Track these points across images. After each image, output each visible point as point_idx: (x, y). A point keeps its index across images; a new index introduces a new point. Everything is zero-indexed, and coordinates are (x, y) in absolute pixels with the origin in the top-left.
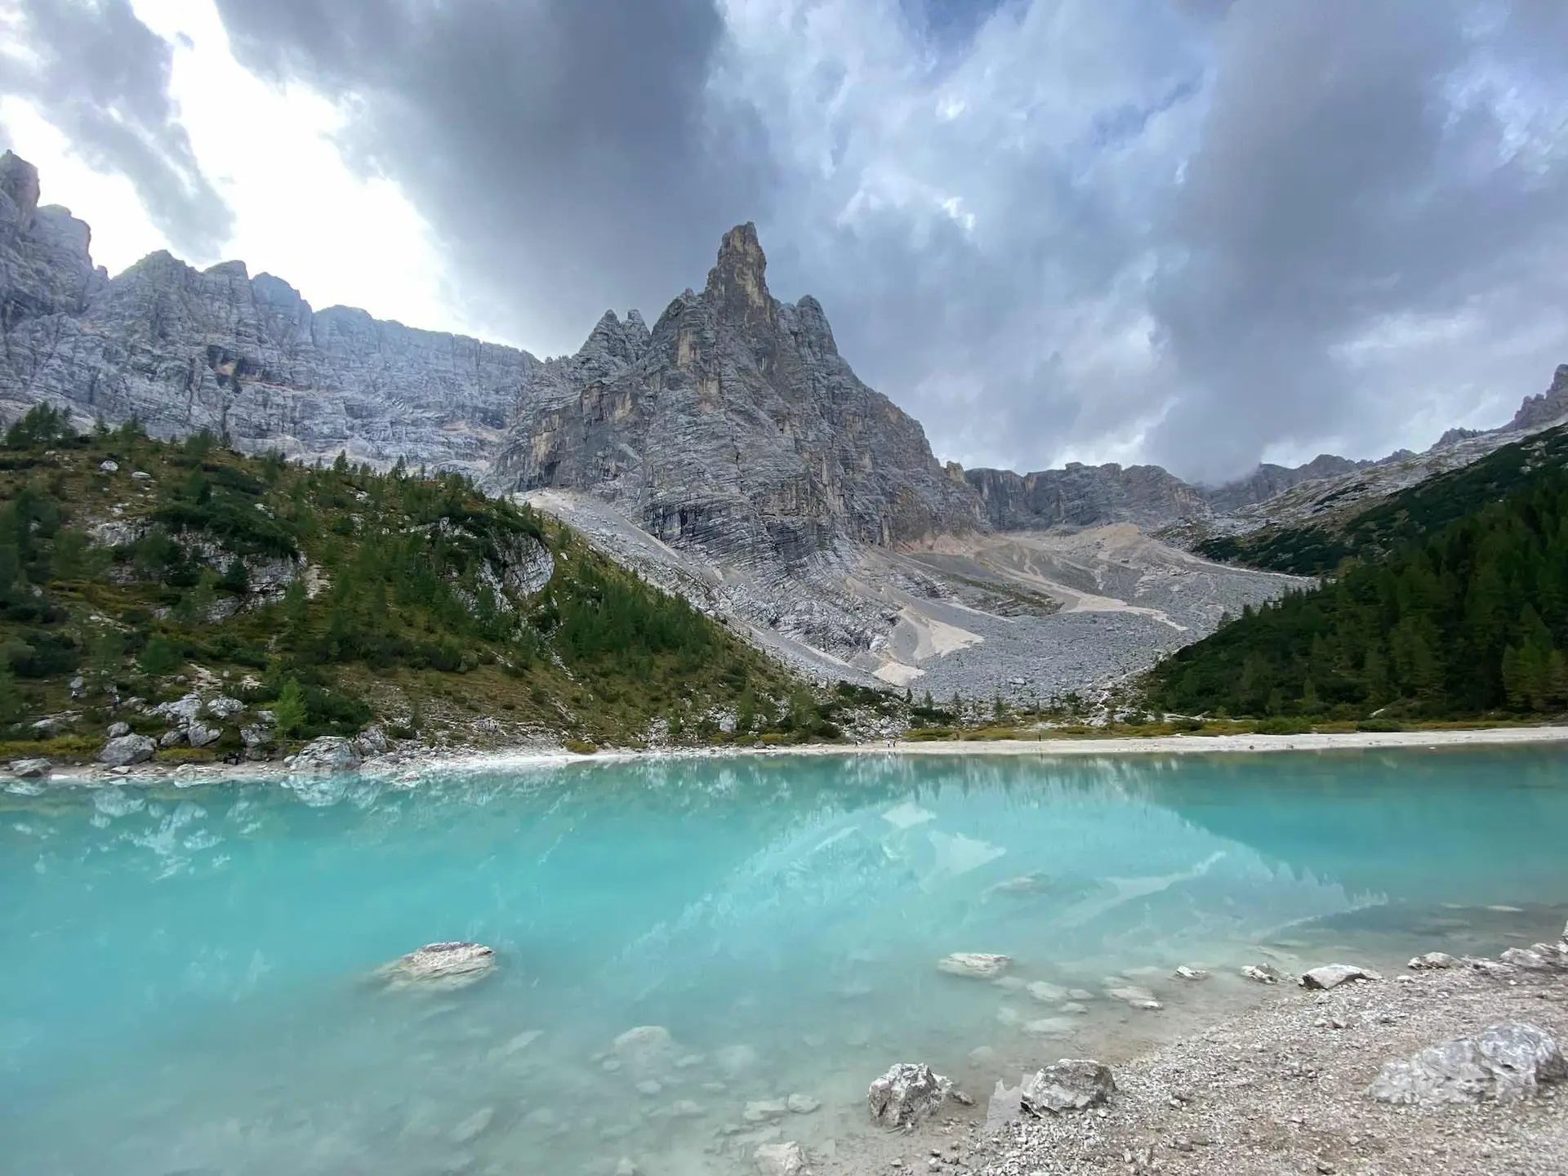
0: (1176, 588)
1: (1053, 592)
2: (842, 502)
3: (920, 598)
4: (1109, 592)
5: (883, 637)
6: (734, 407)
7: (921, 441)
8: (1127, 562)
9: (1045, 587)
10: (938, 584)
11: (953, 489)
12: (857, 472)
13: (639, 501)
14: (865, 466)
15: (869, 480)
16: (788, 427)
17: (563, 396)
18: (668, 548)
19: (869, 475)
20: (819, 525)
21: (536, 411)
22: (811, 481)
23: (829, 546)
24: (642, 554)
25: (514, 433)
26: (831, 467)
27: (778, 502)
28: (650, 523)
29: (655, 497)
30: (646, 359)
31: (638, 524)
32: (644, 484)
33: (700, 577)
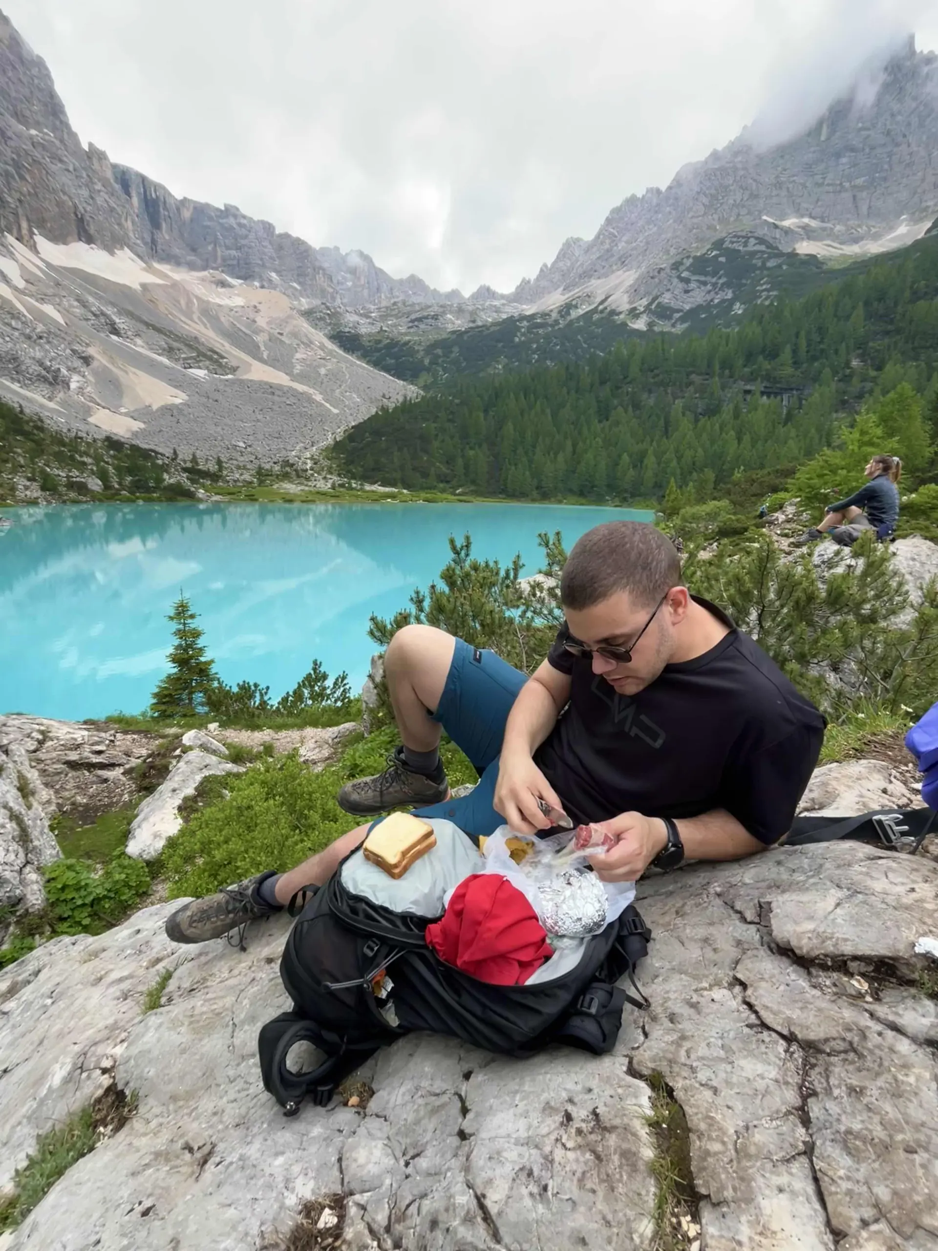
0: (323, 371)
1: (226, 352)
3: (102, 335)
4: (274, 362)
5: (81, 378)
7: (51, 96)
8: (281, 334)
9: (218, 345)
10: (117, 321)
11: (99, 186)
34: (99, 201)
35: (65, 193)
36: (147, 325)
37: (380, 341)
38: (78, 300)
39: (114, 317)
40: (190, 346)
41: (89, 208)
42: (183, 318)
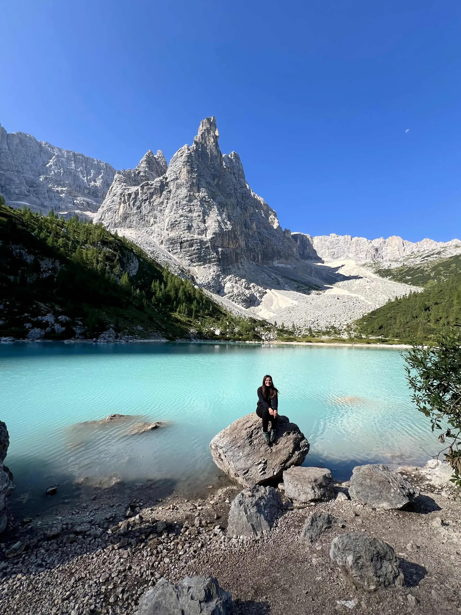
2: (244, 242)
4: (343, 287)
6: (204, 199)
9: (319, 283)
10: (280, 280)
11: (286, 240)
12: (250, 230)
13: (163, 237)
14: (253, 228)
15: (255, 234)
16: (225, 210)
17: (130, 187)
18: (175, 257)
19: (255, 232)
20: (236, 252)
21: (118, 194)
22: (234, 234)
23: (239, 261)
24: (166, 260)
25: (108, 202)
26: (241, 228)
27: (221, 241)
28: (167, 246)
29: (170, 235)
30: (167, 175)
31: (163, 247)
32: (165, 229)
33: (189, 271)
34: (285, 245)
35: (275, 245)
36: (291, 280)
37: (402, 270)
38: (268, 275)
39: (279, 279)
40: (307, 285)
41: (281, 248)
42: (307, 276)
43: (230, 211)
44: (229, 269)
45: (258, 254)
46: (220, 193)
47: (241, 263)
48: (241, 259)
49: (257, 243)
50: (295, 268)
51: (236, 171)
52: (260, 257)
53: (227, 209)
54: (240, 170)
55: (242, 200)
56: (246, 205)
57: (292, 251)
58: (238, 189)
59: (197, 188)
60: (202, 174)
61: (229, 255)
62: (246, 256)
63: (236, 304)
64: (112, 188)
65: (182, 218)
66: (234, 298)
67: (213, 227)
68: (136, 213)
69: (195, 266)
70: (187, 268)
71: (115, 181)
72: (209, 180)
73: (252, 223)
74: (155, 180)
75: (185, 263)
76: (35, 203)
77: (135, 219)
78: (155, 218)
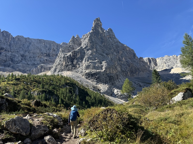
2: (120, 68)
3: (138, 87)
6: (99, 53)
7: (134, 54)
11: (141, 62)
12: (122, 62)
13: (83, 73)
14: (123, 60)
15: (124, 63)
16: (109, 56)
17: (67, 53)
18: (90, 81)
19: (124, 62)
20: (117, 74)
21: (62, 57)
22: (115, 66)
23: (119, 78)
24: (86, 83)
25: (58, 61)
26: (118, 62)
27: (109, 71)
28: (86, 77)
29: (86, 72)
30: (82, 45)
31: (83, 77)
32: (84, 69)
33: (97, 87)
34: (141, 65)
35: (136, 66)
36: (147, 83)
38: (134, 83)
39: (140, 84)
41: (139, 67)
43: (111, 56)
44: (115, 83)
45: (128, 72)
46: (106, 49)
47: (120, 79)
48: (120, 77)
49: (127, 67)
50: (148, 76)
51: (111, 36)
52: (129, 73)
53: (110, 56)
54: (113, 35)
55: (116, 48)
56: (118, 50)
57: (145, 67)
58: (114, 44)
59: (95, 49)
60: (97, 43)
61: (113, 77)
62: (122, 75)
63: (120, 100)
64: (59, 54)
65: (91, 64)
66: (119, 97)
67: (105, 65)
68: (71, 64)
69: (99, 84)
70: (95, 86)
71: (61, 52)
72: (101, 44)
73: (122, 58)
74: (77, 49)
75: (94, 83)
76: (24, 64)
77: (70, 66)
78: (79, 65)
